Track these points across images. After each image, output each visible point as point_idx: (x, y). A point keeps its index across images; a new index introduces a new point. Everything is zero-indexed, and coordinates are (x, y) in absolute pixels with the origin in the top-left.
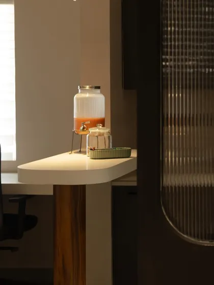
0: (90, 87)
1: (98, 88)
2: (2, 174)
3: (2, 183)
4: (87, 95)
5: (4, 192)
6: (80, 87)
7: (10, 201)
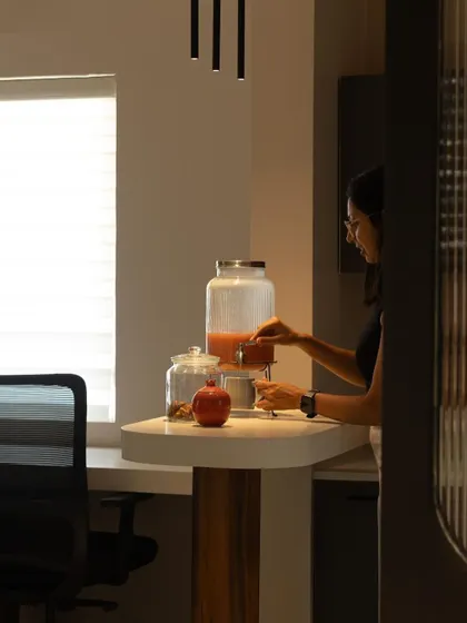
0: (242, 264)
1: (261, 265)
2: (88, 451)
3: (88, 466)
4: (237, 282)
5: (92, 485)
6: (220, 264)
7: (104, 504)
